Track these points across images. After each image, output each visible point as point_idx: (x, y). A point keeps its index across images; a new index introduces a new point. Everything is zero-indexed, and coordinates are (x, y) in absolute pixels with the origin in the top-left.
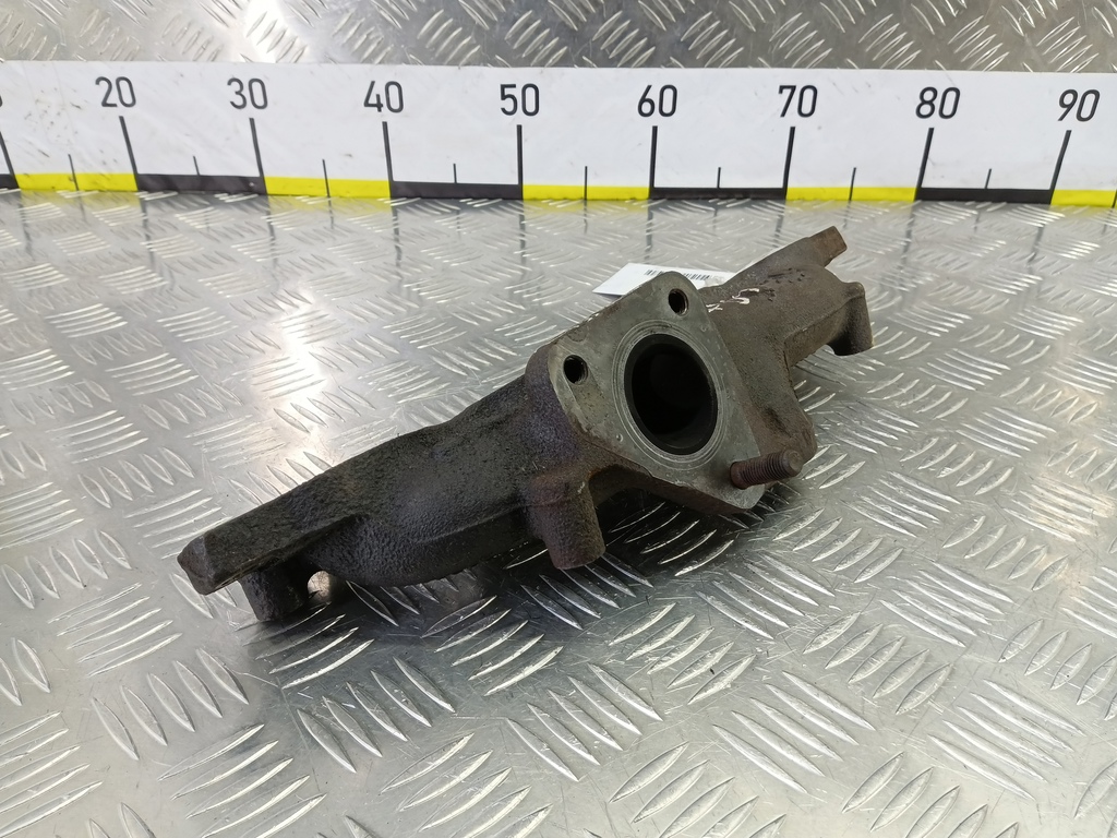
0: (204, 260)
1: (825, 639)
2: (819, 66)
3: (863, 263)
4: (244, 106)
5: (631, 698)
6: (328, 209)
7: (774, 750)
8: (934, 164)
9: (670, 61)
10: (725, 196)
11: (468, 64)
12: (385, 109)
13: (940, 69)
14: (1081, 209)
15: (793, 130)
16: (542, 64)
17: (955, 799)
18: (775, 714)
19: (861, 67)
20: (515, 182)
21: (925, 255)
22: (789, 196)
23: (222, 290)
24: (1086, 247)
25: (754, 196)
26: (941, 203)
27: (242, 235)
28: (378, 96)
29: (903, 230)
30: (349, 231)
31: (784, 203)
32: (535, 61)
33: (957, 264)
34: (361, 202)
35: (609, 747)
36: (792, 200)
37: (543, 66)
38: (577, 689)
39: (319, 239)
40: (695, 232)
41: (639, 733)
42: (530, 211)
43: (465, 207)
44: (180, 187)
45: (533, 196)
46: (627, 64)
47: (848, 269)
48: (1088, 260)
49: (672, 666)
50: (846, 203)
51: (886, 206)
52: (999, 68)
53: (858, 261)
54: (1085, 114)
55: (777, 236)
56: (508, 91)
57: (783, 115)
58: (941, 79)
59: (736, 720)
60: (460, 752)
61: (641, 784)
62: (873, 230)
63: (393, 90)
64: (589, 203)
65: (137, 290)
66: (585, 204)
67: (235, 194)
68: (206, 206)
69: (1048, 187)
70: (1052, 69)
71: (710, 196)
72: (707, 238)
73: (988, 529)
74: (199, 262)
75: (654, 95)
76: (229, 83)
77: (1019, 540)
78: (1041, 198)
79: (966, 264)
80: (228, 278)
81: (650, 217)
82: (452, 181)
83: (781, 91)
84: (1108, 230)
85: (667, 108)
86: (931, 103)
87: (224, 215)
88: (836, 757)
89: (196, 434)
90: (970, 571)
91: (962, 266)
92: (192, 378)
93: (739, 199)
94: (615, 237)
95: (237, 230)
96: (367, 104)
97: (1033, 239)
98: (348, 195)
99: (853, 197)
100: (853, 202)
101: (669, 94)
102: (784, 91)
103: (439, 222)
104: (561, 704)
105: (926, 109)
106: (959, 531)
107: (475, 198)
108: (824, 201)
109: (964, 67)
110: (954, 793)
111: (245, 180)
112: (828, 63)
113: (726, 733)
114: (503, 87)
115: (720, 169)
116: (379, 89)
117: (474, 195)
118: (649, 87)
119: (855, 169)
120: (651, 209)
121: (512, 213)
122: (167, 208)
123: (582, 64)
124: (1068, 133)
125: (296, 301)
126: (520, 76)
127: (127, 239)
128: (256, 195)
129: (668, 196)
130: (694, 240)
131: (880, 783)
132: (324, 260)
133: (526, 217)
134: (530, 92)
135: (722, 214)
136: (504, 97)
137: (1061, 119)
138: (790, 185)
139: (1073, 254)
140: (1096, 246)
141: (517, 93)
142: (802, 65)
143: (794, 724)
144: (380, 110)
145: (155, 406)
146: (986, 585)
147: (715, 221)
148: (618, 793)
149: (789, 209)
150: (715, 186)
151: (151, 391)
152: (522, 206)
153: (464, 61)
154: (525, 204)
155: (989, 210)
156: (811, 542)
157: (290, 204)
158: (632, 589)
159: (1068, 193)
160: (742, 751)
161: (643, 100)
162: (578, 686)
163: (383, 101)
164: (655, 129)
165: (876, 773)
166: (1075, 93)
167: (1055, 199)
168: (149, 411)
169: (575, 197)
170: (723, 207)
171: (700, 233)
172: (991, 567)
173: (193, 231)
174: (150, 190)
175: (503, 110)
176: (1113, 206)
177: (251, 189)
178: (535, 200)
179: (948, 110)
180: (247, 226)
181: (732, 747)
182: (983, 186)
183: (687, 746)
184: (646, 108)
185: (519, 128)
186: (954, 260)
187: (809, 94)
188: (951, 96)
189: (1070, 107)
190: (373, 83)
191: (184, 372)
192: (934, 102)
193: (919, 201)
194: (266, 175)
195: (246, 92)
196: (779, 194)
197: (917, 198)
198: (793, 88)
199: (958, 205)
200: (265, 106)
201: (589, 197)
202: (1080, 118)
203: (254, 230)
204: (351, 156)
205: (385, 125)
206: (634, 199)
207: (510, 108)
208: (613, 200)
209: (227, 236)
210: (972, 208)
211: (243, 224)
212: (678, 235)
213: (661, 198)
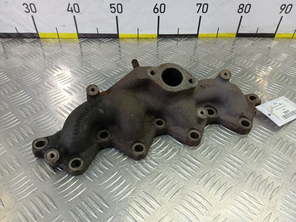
4: (29, 12)
6: (59, 45)
8: (242, 26)
10: (180, 37)
12: (74, 12)
14: (284, 39)
15: (200, 17)
20: (116, 33)
22: (199, 36)
23: (27, 82)
25: (189, 37)
26: (243, 38)
27: (32, 57)
28: (71, 8)
30: (66, 54)
31: (197, 39)
33: (248, 64)
36: (200, 38)
39: (56, 58)
42: (122, 43)
43: (100, 41)
44: (12, 36)
45: (122, 37)
50: (216, 38)
51: (227, 40)
54: (287, 11)
56: (112, 6)
57: (198, 12)
58: (246, 1)
62: (223, 50)
63: (76, 6)
64: (139, 39)
67: (30, 38)
69: (274, 33)
71: (176, 37)
73: (256, 176)
75: (158, 7)
76: (24, 4)
77: (265, 180)
78: (272, 36)
81: (158, 46)
82: (97, 33)
83: (197, 5)
85: (162, 11)
86: (242, 9)
87: (27, 48)
89: (21, 148)
92: (19, 123)
93: (184, 38)
94: (147, 55)
95: (31, 55)
96: (68, 10)
98: (65, 38)
99: (218, 36)
100: (218, 38)
101: (163, 6)
102: (198, 5)
103: (93, 47)
105: (241, 10)
106: (249, 177)
107: (104, 39)
108: (209, 38)
111: (32, 34)
114: (111, 5)
115: (178, 29)
116: (72, 6)
117: (104, 37)
118: (157, 4)
119: (219, 28)
120: (158, 42)
121: (116, 45)
122: (9, 45)
124: (282, 17)
125: (50, 87)
126: (116, 1)
128: (36, 39)
129: (163, 37)
130: (171, 56)
133: (121, 46)
134: (119, 6)
135: (179, 43)
136: (111, 8)
137: (280, 13)
138: (199, 33)
140: (288, 55)
141: (115, 6)
144: (72, 12)
145: (8, 136)
149: (199, 41)
150: (177, 34)
152: (119, 41)
154: (120, 39)
157: (47, 42)
159: (280, 34)
161: (155, 8)
163: (73, 9)
164: (159, 17)
166: (285, 5)
167: (276, 36)
169: (135, 37)
170: (180, 40)
173: (17, 56)
174: (4, 38)
175: (111, 11)
176: (292, 38)
177: (35, 36)
179: (247, 11)
180: (34, 53)
182: (256, 33)
184: (156, 10)
185: (117, 17)
187: (206, 6)
188: (248, 6)
189: (283, 9)
190: (69, 4)
191: (16, 120)
192: (243, 8)
194: (39, 32)
195: (29, 8)
196: (196, 36)
197: (236, 37)
198: (201, 4)
199: (248, 39)
200: (36, 12)
201: (139, 37)
202: (286, 13)
203: (36, 54)
204: (64, 26)
205: (74, 17)
206: (153, 38)
207: (113, 11)
208: (146, 38)
209: (27, 58)
210: (252, 40)
211: (32, 51)
212: (166, 53)
213: (161, 38)
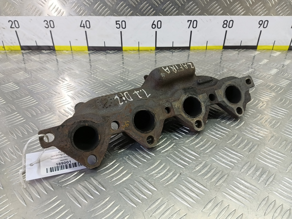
0: (39, 69)
1: (198, 168)
2: (198, 15)
3: (209, 67)
4: (48, 27)
5: (150, 185)
6: (71, 54)
7: (184, 197)
8: (227, 40)
9: (159, 14)
10: (175, 49)
11: (107, 16)
12: (86, 27)
13: (228, 15)
14: (265, 51)
15: (191, 32)
16: (126, 15)
17: (228, 208)
18: (185, 188)
19: (208, 15)
20: (120, 46)
21: (225, 64)
22: (191, 48)
23: (44, 78)
24: (265, 61)
25: (182, 49)
26: (229, 50)
27: (49, 62)
28: (84, 24)
29: (219, 57)
30: (77, 60)
31: (190, 51)
32: (124, 14)
33: (233, 66)
34: (80, 52)
35: (144, 198)
36: (192, 50)
37: (127, 16)
38: (136, 184)
39: (69, 63)
40: (167, 59)
41: (151, 194)
42: (125, 54)
43: (107, 53)
44: (32, 49)
45: (125, 50)
46: (148, 15)
47: (205, 69)
48: (266, 65)
49: (160, 176)
50: (205, 50)
51: (215, 51)
52: (243, 15)
53: (208, 66)
54: (265, 26)
55: (188, 60)
56: (118, 22)
57: (189, 28)
58: (228, 18)
59: (175, 190)
60: (108, 201)
61: (152, 207)
62: (212, 58)
63: (88, 23)
64: (140, 51)
65: (22, 78)
66: (139, 52)
67: (47, 50)
68: (39, 54)
69: (256, 45)
70: (257, 15)
71: (171, 49)
72: (170, 61)
73: (238, 137)
74: (38, 70)
75: (156, 23)
76: (44, 21)
77: (245, 140)
78: (254, 48)
79: (235, 66)
80: (46, 74)
81: (156, 55)
82: (104, 46)
83: (188, 22)
84: (271, 56)
85: (159, 26)
86: (226, 24)
87: (44, 56)
88: (200, 198)
89: (38, 118)
90: (233, 149)
91: (234, 67)
92: (37, 103)
93: (178, 50)
94: (147, 61)
95: (48, 61)
96: (81, 26)
97: (252, 59)
98: (77, 50)
100: (207, 50)
101: (159, 23)
102: (189, 22)
103: (101, 57)
104: (132, 187)
105: (225, 26)
106: (231, 138)
107: (110, 50)
108: (200, 50)
109: (234, 15)
110: (228, 207)
111: (49, 47)
112: (200, 14)
113: (173, 193)
114: (116, 21)
115: (173, 42)
116: (84, 22)
117: (110, 49)
118: (154, 21)
119: (207, 41)
120: (156, 52)
121: (120, 55)
122: (29, 55)
123: (137, 15)
124: (261, 31)
125: (63, 80)
126: (121, 18)
127: (19, 64)
128: (52, 51)
129: (160, 49)
130: (167, 61)
131: (210, 205)
132: (71, 69)
133: (124, 55)
134: (123, 23)
135: (174, 54)
136: (117, 24)
137: (259, 28)
138: (191, 45)
139: (262, 63)
140: (268, 60)
141: (120, 23)
142: (193, 15)
143: (190, 190)
144: (84, 28)
145: (27, 111)
146: (237, 152)
147: (172, 56)
148: (146, 210)
149: (191, 52)
150: (172, 46)
151: (26, 106)
152: (122, 52)
153: (106, 15)
154: (123, 52)
155: (241, 51)
156: (194, 142)
157: (61, 53)
158: (150, 157)
159: (261, 46)
160: (177, 198)
161: (153, 24)
162: (136, 183)
163: (85, 25)
164: (156, 32)
165: (209, 202)
166: (262, 21)
167: (258, 48)
168: (26, 112)
169: (136, 50)
170: (174, 52)
171: (168, 59)
172: (238, 148)
173: (36, 61)
174: (24, 50)
175: (117, 27)
176: (272, 49)
177: (51, 49)
178: (126, 50)
179: (230, 26)
180: (50, 59)
181: (174, 197)
182: (240, 45)
183: (163, 197)
184: (154, 26)
185: (121, 32)
186: (232, 65)
187: (195, 22)
188: (231, 22)
189: (261, 24)
190: (82, 21)
191: (35, 101)
193: (224, 49)
194: (55, 45)
195: (49, 24)
196: (188, 48)
197: (223, 48)
198: (191, 21)
199: (234, 50)
200: (54, 27)
201: (140, 50)
202: (264, 27)
203: (52, 60)
204: (77, 40)
205: (86, 32)
206: (151, 50)
207: (118, 27)
208: (146, 50)
209: (45, 62)
210: (237, 51)
211: (49, 59)
212: (163, 60)
213: (158, 50)
